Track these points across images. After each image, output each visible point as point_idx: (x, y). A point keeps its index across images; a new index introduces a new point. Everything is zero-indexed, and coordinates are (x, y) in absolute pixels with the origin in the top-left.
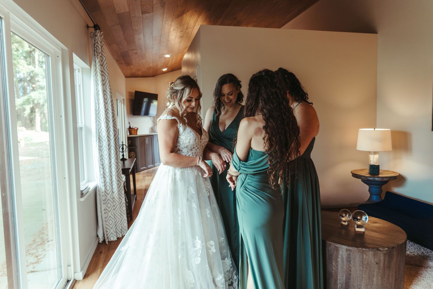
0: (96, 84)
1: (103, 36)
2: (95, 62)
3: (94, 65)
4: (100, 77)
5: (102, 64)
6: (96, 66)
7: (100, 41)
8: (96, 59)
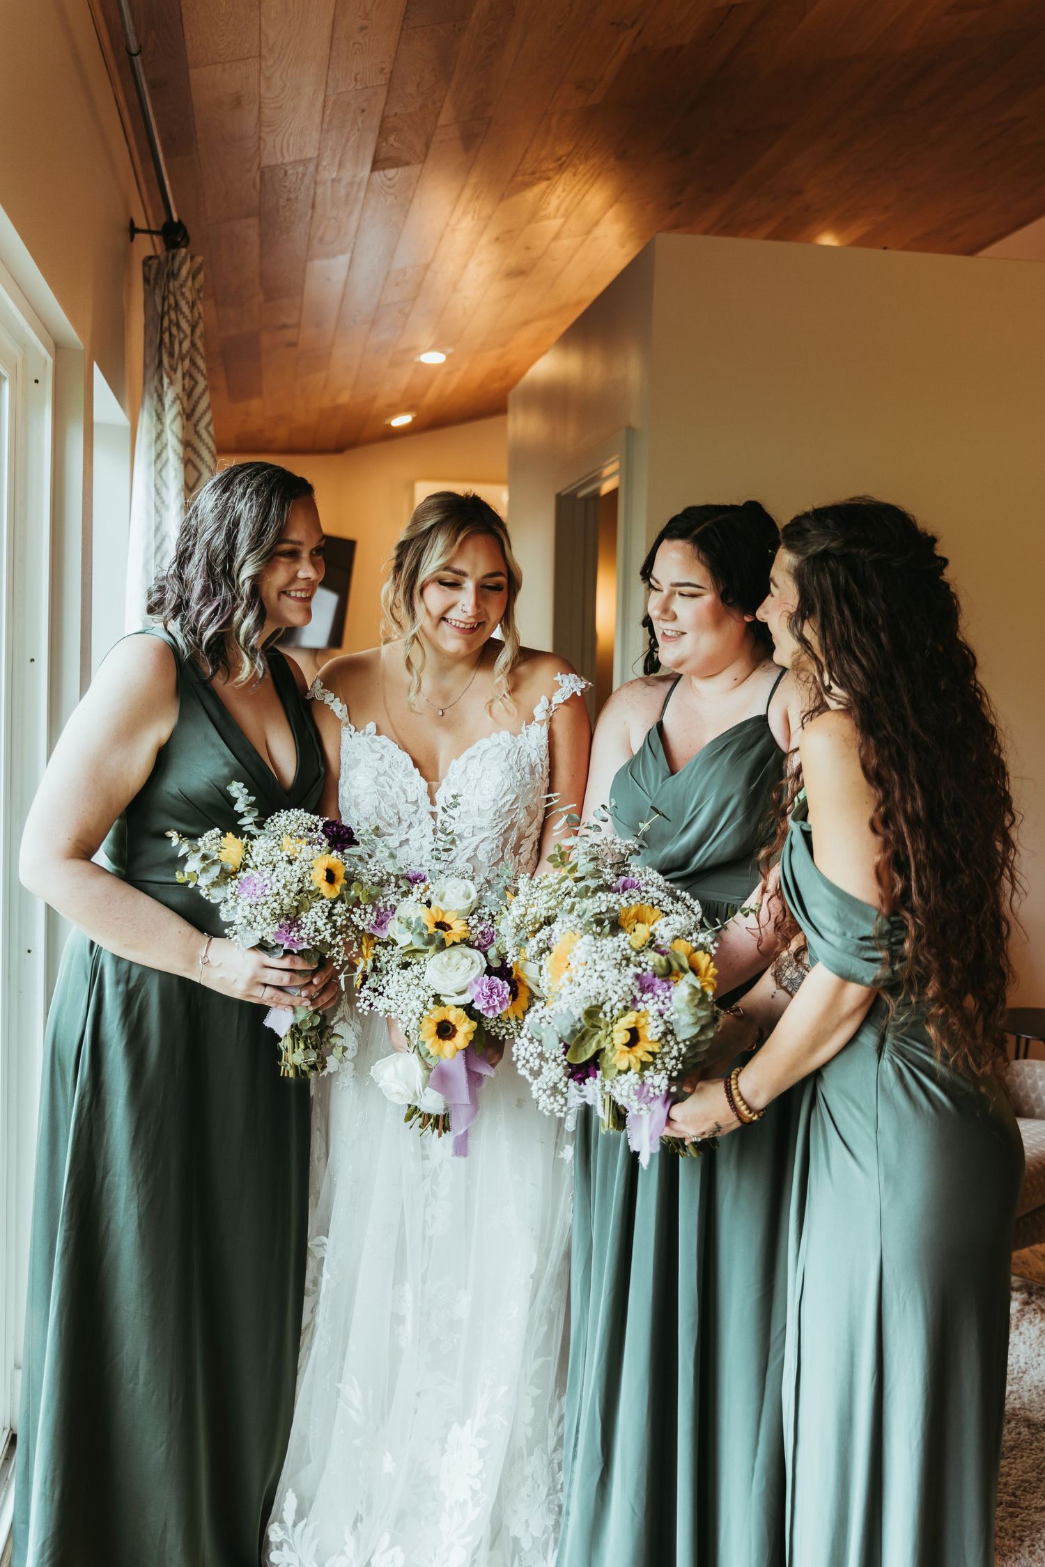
0: (159, 502)
1: (201, 276)
4: (175, 469)
5: (188, 411)
6: (160, 418)
7: (187, 303)
8: (166, 385)
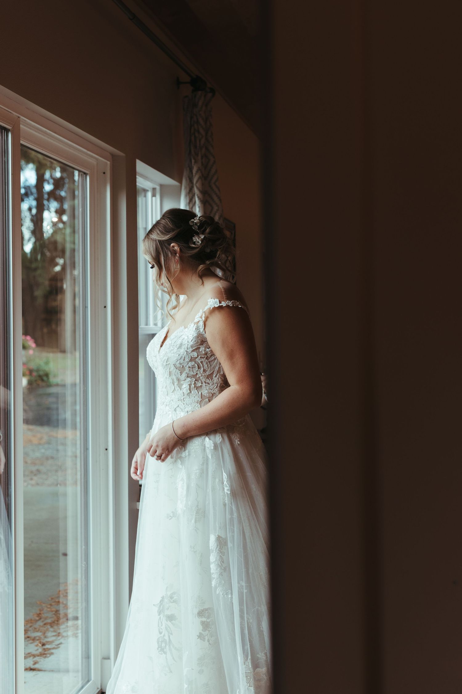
2: (191, 171)
3: (188, 179)
4: (199, 207)
5: (205, 175)
6: (191, 180)
7: (203, 119)
8: (193, 163)
